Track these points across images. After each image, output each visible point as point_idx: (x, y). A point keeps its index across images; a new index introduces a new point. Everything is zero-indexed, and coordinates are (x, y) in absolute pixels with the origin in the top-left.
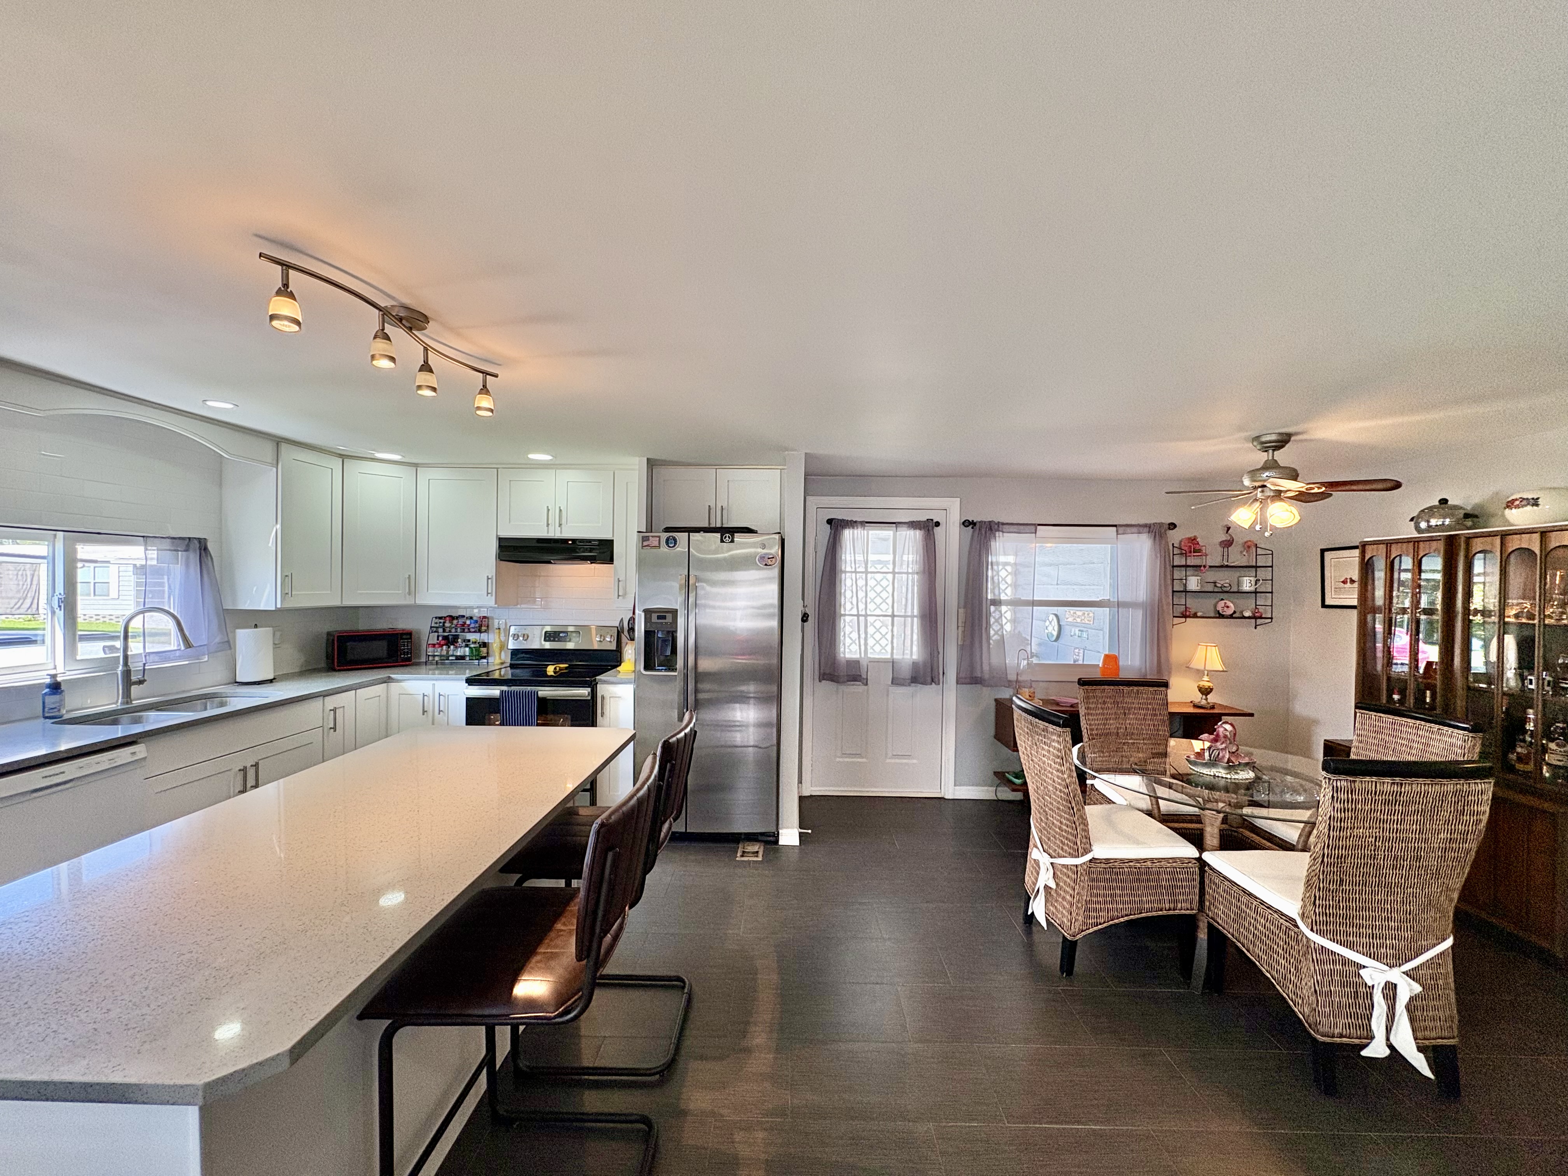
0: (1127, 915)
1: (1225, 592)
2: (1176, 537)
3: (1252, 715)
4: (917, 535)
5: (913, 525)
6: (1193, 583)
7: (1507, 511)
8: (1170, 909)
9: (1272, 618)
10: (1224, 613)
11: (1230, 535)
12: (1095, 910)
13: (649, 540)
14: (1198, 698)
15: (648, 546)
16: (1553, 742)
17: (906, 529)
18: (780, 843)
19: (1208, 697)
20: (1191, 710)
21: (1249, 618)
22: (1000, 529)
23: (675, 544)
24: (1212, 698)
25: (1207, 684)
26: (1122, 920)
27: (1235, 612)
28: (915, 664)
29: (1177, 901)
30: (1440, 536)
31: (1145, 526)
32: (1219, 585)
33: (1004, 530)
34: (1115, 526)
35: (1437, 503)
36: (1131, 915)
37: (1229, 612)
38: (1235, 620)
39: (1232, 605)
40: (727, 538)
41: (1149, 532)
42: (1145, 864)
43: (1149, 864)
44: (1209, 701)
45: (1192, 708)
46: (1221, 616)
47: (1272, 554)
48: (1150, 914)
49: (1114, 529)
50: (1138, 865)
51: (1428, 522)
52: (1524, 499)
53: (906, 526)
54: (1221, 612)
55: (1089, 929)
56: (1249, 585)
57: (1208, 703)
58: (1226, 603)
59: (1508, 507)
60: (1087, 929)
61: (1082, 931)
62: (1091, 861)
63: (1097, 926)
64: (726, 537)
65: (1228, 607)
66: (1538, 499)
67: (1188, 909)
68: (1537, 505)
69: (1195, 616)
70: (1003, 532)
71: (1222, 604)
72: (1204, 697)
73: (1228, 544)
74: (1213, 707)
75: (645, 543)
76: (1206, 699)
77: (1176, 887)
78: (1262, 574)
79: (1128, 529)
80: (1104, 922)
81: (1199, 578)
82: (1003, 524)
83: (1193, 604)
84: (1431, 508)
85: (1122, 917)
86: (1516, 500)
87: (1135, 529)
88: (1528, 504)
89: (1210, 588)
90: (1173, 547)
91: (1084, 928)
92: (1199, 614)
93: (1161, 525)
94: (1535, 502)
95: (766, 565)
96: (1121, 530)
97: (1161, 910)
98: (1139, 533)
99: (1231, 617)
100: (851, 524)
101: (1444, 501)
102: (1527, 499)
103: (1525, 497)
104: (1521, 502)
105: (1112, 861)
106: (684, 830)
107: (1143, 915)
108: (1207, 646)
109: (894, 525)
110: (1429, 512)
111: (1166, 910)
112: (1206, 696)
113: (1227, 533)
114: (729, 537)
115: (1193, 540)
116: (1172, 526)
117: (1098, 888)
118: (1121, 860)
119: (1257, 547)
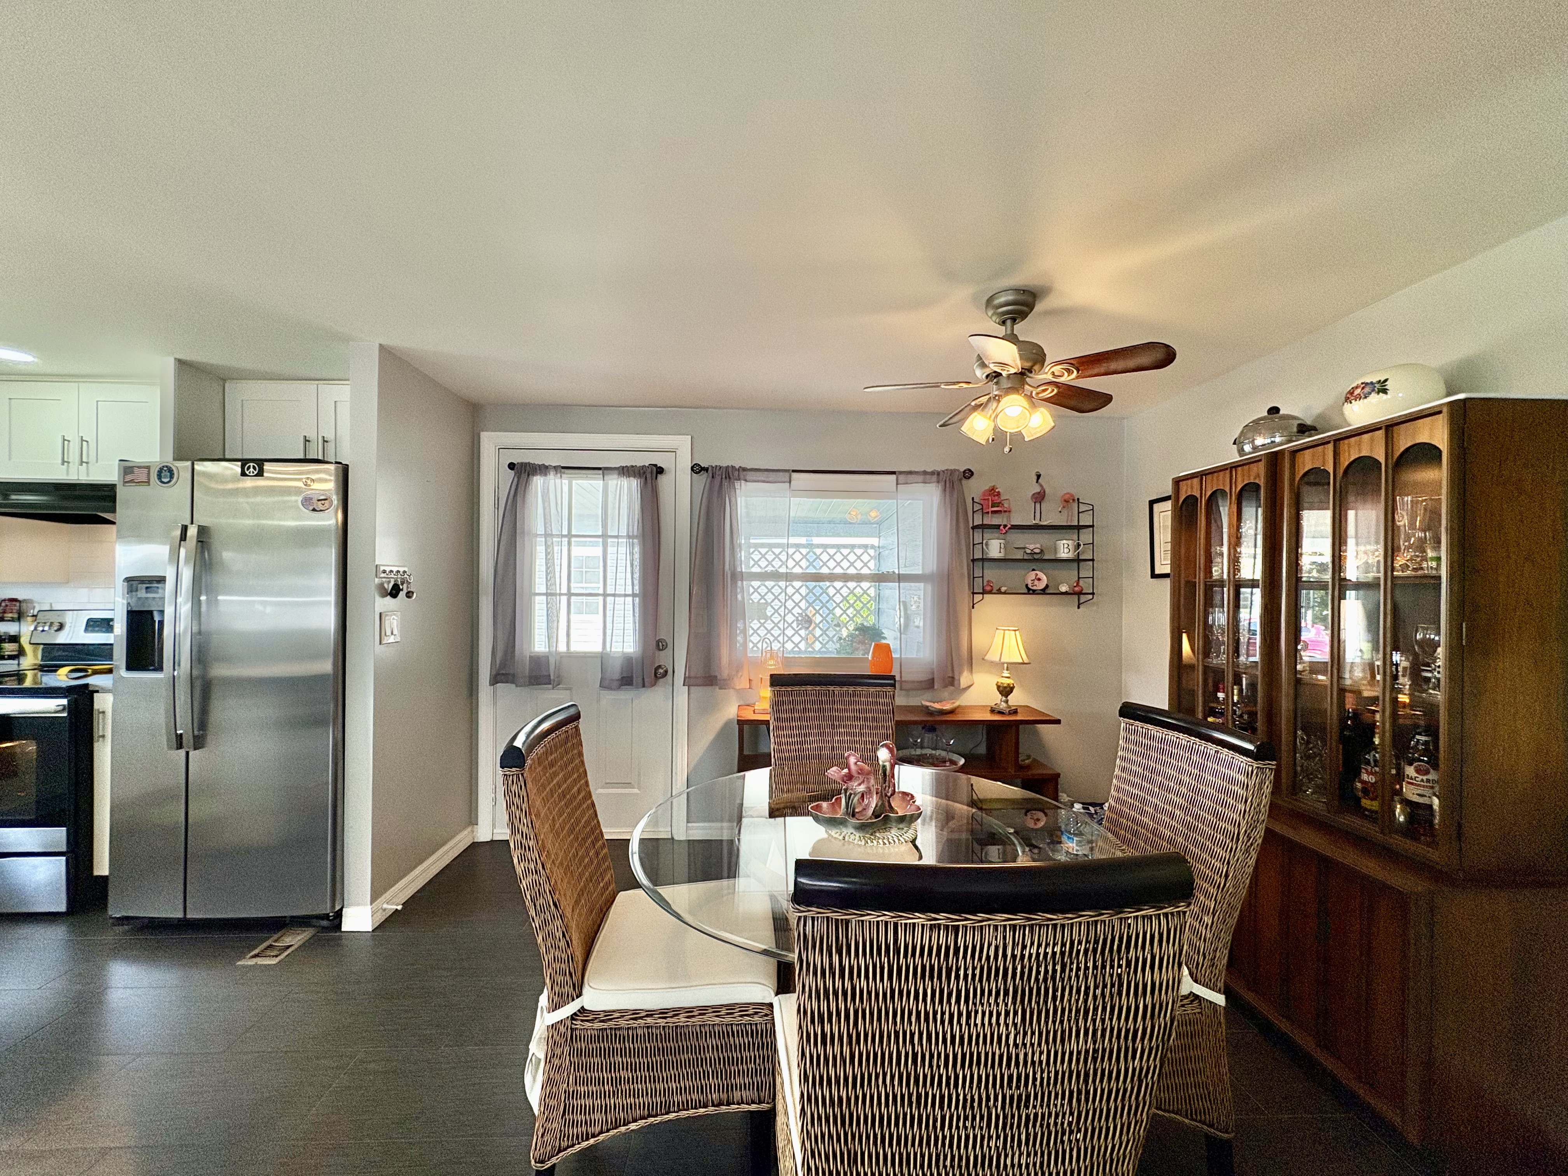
0: (643, 1118)
1: (1036, 560)
2: (975, 489)
3: (1058, 722)
4: (633, 485)
5: (626, 471)
6: (995, 548)
7: (1347, 406)
8: (720, 1104)
9: (1093, 594)
10: (1034, 588)
11: (1041, 486)
12: (584, 1110)
13: (132, 472)
14: (996, 698)
15: (132, 481)
16: (1411, 764)
17: (616, 476)
18: (343, 929)
19: (1009, 697)
20: (989, 717)
21: (1066, 593)
22: (742, 477)
23: (172, 477)
24: (1015, 699)
25: (1007, 681)
26: (633, 1126)
27: (1047, 586)
28: (628, 660)
29: (731, 1088)
30: (1258, 456)
31: (932, 473)
32: (1028, 551)
33: (748, 478)
34: (893, 473)
35: (1266, 414)
36: (650, 1116)
37: (1041, 586)
38: (1048, 596)
39: (1044, 578)
40: (251, 469)
41: (938, 482)
42: (674, 1020)
43: (682, 1019)
44: (1010, 703)
45: (989, 715)
46: (1030, 591)
47: (1093, 510)
48: (684, 1114)
49: (894, 477)
50: (662, 1022)
51: (1253, 442)
52: (1367, 384)
53: (616, 472)
54: (1030, 586)
55: (573, 1145)
56: (1066, 550)
57: (1009, 707)
58: (1037, 575)
59: (1347, 400)
60: (568, 1147)
61: (560, 1151)
62: (573, 1017)
63: (587, 1139)
64: (249, 468)
65: (1039, 579)
66: (1386, 380)
67: (753, 1102)
68: (1385, 391)
69: (999, 592)
70: (746, 480)
71: (1032, 575)
72: (1004, 698)
73: (1039, 497)
74: (1015, 712)
75: (129, 478)
76: (1007, 702)
77: (731, 1061)
78: (1086, 537)
79: (911, 478)
80: (601, 1132)
81: (1002, 541)
82: (745, 469)
83: (991, 574)
84: (1256, 422)
85: (635, 1121)
86: (1357, 387)
87: (920, 478)
88: (1373, 390)
89: (1019, 555)
90: (973, 502)
91: (564, 1144)
92: (1003, 589)
93: (953, 472)
94: (1382, 388)
95: (314, 510)
96: (902, 478)
97: (705, 1106)
98: (925, 482)
99: (1044, 592)
100: (543, 469)
101: (1274, 410)
102: (1372, 383)
103: (1369, 381)
104: (1363, 388)
105: (617, 1015)
106: (180, 915)
107: (672, 1116)
108: (1005, 630)
109: (601, 472)
110: (1255, 427)
111: (713, 1105)
112: (1007, 697)
113: (1037, 482)
114: (254, 468)
115: (993, 491)
116: (968, 474)
117: (588, 1068)
118: (635, 1012)
119: (1079, 502)
